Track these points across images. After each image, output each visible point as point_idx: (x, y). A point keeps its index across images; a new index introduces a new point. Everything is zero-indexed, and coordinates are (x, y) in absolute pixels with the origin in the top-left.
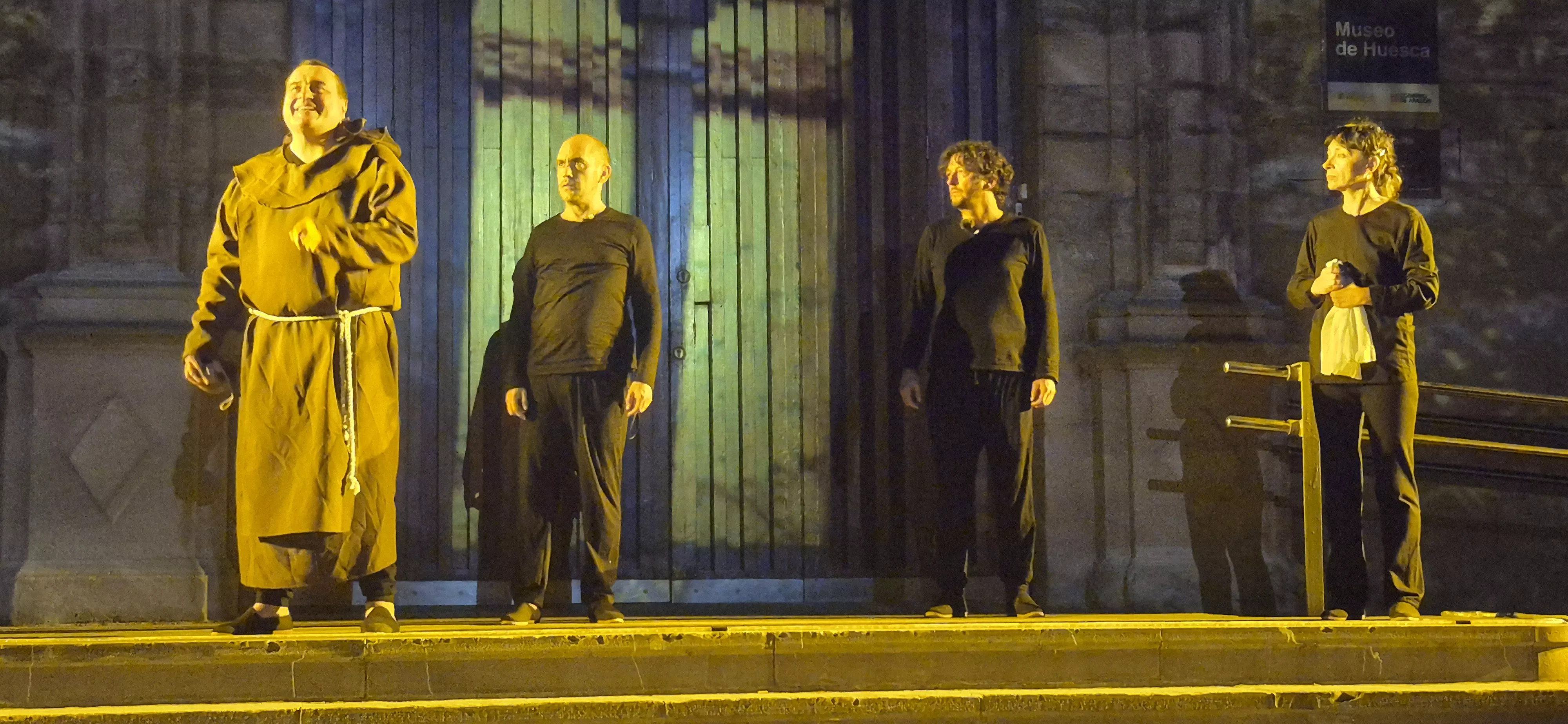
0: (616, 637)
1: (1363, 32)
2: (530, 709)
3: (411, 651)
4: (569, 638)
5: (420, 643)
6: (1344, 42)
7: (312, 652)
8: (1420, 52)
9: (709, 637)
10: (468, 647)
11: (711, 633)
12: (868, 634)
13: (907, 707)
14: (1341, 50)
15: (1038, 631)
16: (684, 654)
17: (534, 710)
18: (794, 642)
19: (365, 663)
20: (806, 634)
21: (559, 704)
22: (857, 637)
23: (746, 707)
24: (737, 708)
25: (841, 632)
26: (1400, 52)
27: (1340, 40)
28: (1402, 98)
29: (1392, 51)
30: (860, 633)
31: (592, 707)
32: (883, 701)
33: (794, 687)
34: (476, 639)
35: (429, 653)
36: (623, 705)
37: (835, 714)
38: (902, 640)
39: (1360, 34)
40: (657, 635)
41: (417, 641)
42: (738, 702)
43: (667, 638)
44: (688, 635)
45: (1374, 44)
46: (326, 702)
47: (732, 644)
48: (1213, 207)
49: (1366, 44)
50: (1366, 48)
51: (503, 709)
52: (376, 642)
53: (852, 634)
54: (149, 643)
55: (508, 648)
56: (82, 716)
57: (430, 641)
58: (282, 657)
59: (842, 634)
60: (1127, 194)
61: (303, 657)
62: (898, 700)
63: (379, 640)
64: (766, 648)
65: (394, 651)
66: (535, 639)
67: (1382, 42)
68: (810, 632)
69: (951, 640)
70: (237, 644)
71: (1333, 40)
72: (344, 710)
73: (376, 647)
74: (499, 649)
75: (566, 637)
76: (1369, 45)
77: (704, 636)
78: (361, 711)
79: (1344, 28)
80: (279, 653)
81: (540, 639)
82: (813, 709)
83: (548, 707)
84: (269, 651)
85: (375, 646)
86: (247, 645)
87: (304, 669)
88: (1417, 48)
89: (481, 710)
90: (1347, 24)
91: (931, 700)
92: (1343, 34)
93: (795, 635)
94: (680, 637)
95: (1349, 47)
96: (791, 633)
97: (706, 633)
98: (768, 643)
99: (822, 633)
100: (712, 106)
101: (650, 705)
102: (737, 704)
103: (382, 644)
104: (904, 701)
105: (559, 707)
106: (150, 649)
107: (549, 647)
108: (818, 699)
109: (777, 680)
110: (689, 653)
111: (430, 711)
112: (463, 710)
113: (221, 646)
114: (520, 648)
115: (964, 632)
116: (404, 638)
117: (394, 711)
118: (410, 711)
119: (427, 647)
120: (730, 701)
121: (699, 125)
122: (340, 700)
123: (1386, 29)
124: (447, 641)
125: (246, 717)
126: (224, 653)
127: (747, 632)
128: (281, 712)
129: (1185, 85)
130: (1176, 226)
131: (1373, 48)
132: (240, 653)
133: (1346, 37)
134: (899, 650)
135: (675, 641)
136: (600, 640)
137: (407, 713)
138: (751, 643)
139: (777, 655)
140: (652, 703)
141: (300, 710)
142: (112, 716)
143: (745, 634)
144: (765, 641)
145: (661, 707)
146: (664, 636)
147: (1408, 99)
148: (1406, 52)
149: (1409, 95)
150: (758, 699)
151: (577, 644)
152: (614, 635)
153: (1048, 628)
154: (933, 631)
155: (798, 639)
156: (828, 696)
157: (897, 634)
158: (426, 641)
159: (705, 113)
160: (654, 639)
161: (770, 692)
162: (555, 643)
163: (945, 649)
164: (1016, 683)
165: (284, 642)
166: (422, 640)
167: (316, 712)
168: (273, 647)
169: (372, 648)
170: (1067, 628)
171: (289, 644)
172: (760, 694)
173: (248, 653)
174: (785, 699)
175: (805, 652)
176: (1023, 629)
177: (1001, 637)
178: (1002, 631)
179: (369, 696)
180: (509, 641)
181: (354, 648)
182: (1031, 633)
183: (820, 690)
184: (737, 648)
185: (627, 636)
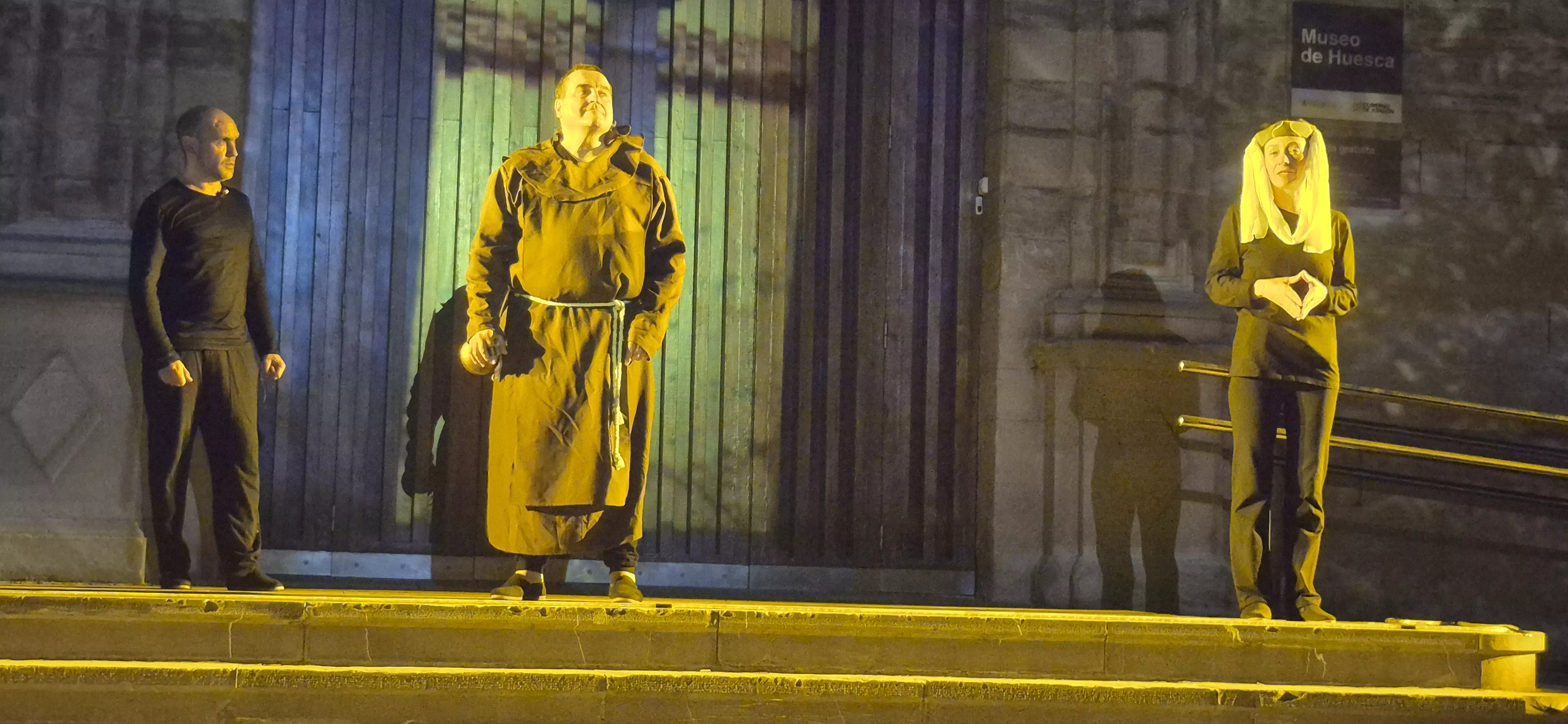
0: (559, 609)
1: (1329, 41)
2: (470, 678)
3: (351, 615)
4: (512, 609)
5: (360, 609)
6: (1310, 50)
7: (251, 613)
8: (1384, 62)
9: (653, 613)
10: (409, 614)
11: (655, 609)
12: (813, 616)
13: (850, 691)
14: (1306, 56)
15: (983, 620)
16: (627, 630)
17: (473, 679)
18: (740, 622)
19: (304, 627)
20: (750, 614)
21: (499, 674)
22: (802, 618)
23: (688, 684)
24: (679, 685)
25: (786, 613)
26: (1364, 61)
27: (1305, 47)
28: (1365, 107)
29: (1357, 60)
30: (805, 615)
31: (532, 678)
32: (826, 683)
33: (737, 667)
34: (417, 607)
35: (369, 619)
36: (563, 677)
37: (776, 695)
38: (847, 624)
39: (1325, 42)
40: (599, 609)
41: (358, 607)
42: (680, 679)
43: (611, 613)
44: (632, 611)
45: (1339, 52)
46: (262, 664)
47: (675, 621)
48: (1173, 208)
49: (1331, 52)
50: (1331, 56)
51: (442, 677)
52: (316, 606)
53: (797, 616)
54: (85, 597)
55: (449, 617)
56: (14, 668)
57: (371, 606)
58: (221, 617)
59: (787, 615)
60: (1088, 192)
61: (242, 617)
62: (841, 683)
63: (319, 604)
64: (710, 626)
65: (334, 616)
66: (477, 609)
67: (1349, 51)
68: (755, 612)
69: (896, 626)
70: (175, 602)
71: (1299, 47)
72: (281, 672)
74: (439, 617)
75: (509, 608)
76: (1335, 53)
77: (648, 611)
78: (298, 675)
79: (1310, 36)
80: (217, 612)
81: (482, 609)
82: (756, 689)
83: (488, 676)
84: (206, 611)
85: (314, 610)
86: (185, 604)
87: (240, 630)
88: (1382, 58)
89: (420, 677)
90: (1313, 31)
91: (874, 684)
92: (1309, 41)
93: (741, 615)
94: (623, 612)
95: (1315, 54)
96: (736, 613)
97: (650, 609)
98: (712, 621)
99: (767, 614)
100: (675, 86)
101: (591, 678)
102: (679, 680)
103: (321, 608)
104: (848, 684)
105: (499, 677)
106: (86, 604)
107: (490, 617)
108: (760, 679)
109: (720, 660)
110: (633, 629)
111: (368, 676)
112: (401, 677)
113: (158, 604)
114: (461, 617)
115: (909, 619)
116: (344, 603)
117: (332, 675)
118: (348, 676)
119: (367, 613)
120: (672, 678)
121: (662, 105)
122: (278, 663)
123: (1353, 37)
124: (388, 607)
125: (181, 676)
126: (160, 611)
127: (691, 610)
128: (217, 671)
129: (1150, 85)
130: (1135, 224)
131: (1338, 56)
132: (177, 611)
133: (1311, 45)
134: (843, 634)
135: (619, 615)
136: (543, 612)
137: (344, 677)
138: (696, 622)
139: (721, 633)
140: (593, 677)
141: (235, 670)
142: (45, 669)
143: (689, 612)
144: (709, 619)
145: (603, 681)
146: (608, 610)
147: (1371, 109)
148: (1370, 61)
149: (1373, 105)
150: (700, 676)
151: (519, 615)
152: (557, 607)
153: (994, 617)
154: (879, 616)
155: (742, 619)
156: (771, 676)
157: (842, 617)
158: (366, 607)
159: (668, 94)
160: (597, 613)
161: (712, 671)
162: (497, 614)
163: (890, 634)
164: (960, 671)
165: (223, 602)
166: (363, 605)
167: (252, 673)
168: (211, 607)
169: (312, 611)
170: (1013, 618)
171: (227, 604)
172: (703, 673)
173: (185, 612)
174: (728, 678)
175: (749, 632)
176: (970, 617)
177: (946, 625)
178: (948, 618)
179: (306, 660)
180: (451, 610)
181: (294, 610)
182: (977, 621)
183: (763, 671)
184: (681, 625)
185: (571, 609)
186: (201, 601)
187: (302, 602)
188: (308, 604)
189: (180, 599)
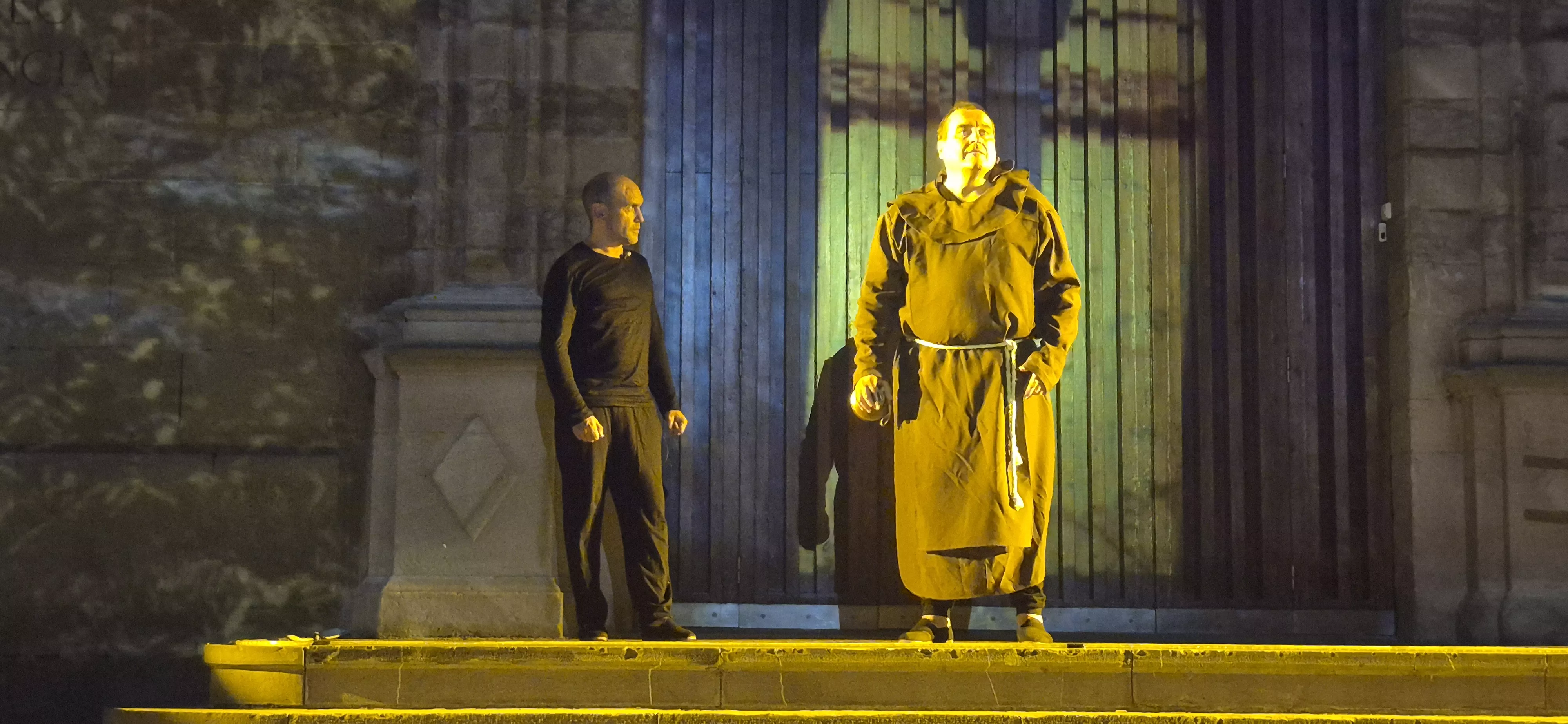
0: (970, 651)
2: (885, 720)
3: (765, 661)
4: (923, 651)
5: (774, 653)
7: (670, 660)
9: (1064, 654)
10: (821, 658)
11: (1067, 649)
12: (1231, 654)
15: (1413, 655)
16: (1041, 671)
18: (1154, 661)
19: (720, 673)
20: (1165, 653)
21: (914, 716)
22: (1219, 656)
25: (1202, 651)
30: (1223, 653)
31: (947, 719)
32: (1248, 721)
33: (1154, 707)
34: (829, 650)
35: (783, 663)
36: (978, 718)
38: (1267, 662)
40: (1009, 651)
41: (771, 651)
42: (1097, 719)
43: (1022, 654)
44: (1043, 651)
46: (682, 709)
47: (1088, 661)
52: (731, 651)
53: (1214, 654)
55: (861, 661)
56: (449, 715)
57: (784, 651)
58: (640, 664)
59: (1203, 653)
60: (1501, 212)
61: (660, 664)
62: (1264, 721)
63: (734, 650)
64: (1124, 666)
65: (748, 661)
66: (888, 652)
68: (1170, 651)
69: (1320, 662)
70: (596, 650)
72: (701, 716)
73: (731, 657)
75: (919, 650)
77: (1060, 652)
78: (717, 719)
80: (637, 660)
81: (893, 651)
84: (627, 658)
85: (729, 655)
86: (606, 652)
87: (659, 675)
93: (1155, 653)
94: (1035, 654)
96: (1150, 651)
97: (1061, 650)
98: (1126, 660)
99: (1182, 652)
100: (1060, 127)
101: (1006, 719)
102: (1095, 721)
103: (736, 653)
107: (902, 660)
108: (1179, 718)
109: (1136, 700)
110: (1045, 670)
111: (785, 719)
112: (817, 719)
113: (581, 652)
114: (873, 660)
115: (1333, 654)
116: (758, 648)
117: (750, 719)
118: (766, 720)
119: (781, 657)
120: (1089, 718)
121: (1047, 147)
122: (696, 708)
124: (801, 651)
125: (606, 721)
126: (583, 659)
127: (1104, 649)
128: (640, 716)
130: (1553, 243)
132: (599, 659)
134: (1262, 672)
135: (1030, 656)
136: (954, 654)
137: (762, 721)
138: (1109, 661)
139: (1136, 673)
140: (1008, 717)
141: (657, 716)
142: (478, 716)
143: (1102, 651)
144: (1123, 659)
145: (1018, 721)
146: (1018, 652)
150: (1117, 716)
151: (930, 657)
152: (967, 649)
153: (1424, 652)
154: (1300, 653)
155: (1157, 658)
156: (1190, 715)
157: (1262, 655)
158: (779, 651)
159: (1052, 137)
160: (1008, 654)
161: (1128, 711)
162: (908, 656)
163: (1312, 672)
164: (1389, 709)
165: (642, 649)
166: (776, 650)
167: (673, 717)
168: (631, 654)
169: (727, 656)
170: (1445, 653)
171: (646, 651)
172: (1119, 713)
173: (606, 659)
174: (1146, 717)
175: (1164, 671)
176: (1397, 652)
177: (1373, 661)
178: (1374, 654)
179: (723, 705)
180: (863, 653)
181: (710, 656)
182: (1407, 656)
183: (1181, 711)
184: (1094, 665)
185: (981, 651)
186: (621, 649)
187: (718, 648)
188: (722, 650)
189: (601, 647)
